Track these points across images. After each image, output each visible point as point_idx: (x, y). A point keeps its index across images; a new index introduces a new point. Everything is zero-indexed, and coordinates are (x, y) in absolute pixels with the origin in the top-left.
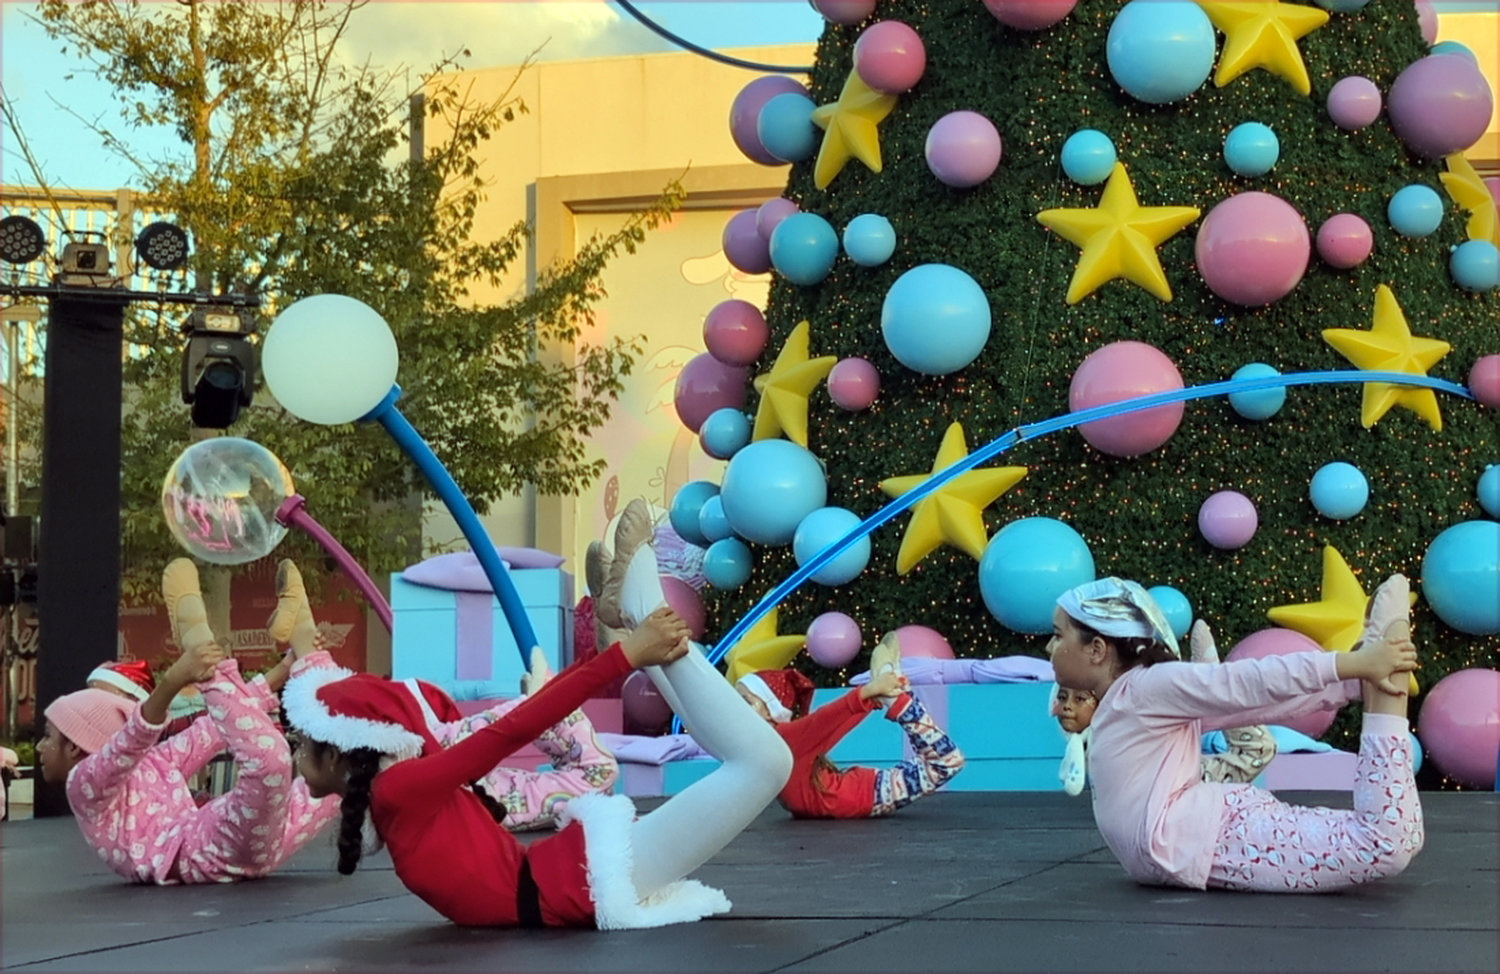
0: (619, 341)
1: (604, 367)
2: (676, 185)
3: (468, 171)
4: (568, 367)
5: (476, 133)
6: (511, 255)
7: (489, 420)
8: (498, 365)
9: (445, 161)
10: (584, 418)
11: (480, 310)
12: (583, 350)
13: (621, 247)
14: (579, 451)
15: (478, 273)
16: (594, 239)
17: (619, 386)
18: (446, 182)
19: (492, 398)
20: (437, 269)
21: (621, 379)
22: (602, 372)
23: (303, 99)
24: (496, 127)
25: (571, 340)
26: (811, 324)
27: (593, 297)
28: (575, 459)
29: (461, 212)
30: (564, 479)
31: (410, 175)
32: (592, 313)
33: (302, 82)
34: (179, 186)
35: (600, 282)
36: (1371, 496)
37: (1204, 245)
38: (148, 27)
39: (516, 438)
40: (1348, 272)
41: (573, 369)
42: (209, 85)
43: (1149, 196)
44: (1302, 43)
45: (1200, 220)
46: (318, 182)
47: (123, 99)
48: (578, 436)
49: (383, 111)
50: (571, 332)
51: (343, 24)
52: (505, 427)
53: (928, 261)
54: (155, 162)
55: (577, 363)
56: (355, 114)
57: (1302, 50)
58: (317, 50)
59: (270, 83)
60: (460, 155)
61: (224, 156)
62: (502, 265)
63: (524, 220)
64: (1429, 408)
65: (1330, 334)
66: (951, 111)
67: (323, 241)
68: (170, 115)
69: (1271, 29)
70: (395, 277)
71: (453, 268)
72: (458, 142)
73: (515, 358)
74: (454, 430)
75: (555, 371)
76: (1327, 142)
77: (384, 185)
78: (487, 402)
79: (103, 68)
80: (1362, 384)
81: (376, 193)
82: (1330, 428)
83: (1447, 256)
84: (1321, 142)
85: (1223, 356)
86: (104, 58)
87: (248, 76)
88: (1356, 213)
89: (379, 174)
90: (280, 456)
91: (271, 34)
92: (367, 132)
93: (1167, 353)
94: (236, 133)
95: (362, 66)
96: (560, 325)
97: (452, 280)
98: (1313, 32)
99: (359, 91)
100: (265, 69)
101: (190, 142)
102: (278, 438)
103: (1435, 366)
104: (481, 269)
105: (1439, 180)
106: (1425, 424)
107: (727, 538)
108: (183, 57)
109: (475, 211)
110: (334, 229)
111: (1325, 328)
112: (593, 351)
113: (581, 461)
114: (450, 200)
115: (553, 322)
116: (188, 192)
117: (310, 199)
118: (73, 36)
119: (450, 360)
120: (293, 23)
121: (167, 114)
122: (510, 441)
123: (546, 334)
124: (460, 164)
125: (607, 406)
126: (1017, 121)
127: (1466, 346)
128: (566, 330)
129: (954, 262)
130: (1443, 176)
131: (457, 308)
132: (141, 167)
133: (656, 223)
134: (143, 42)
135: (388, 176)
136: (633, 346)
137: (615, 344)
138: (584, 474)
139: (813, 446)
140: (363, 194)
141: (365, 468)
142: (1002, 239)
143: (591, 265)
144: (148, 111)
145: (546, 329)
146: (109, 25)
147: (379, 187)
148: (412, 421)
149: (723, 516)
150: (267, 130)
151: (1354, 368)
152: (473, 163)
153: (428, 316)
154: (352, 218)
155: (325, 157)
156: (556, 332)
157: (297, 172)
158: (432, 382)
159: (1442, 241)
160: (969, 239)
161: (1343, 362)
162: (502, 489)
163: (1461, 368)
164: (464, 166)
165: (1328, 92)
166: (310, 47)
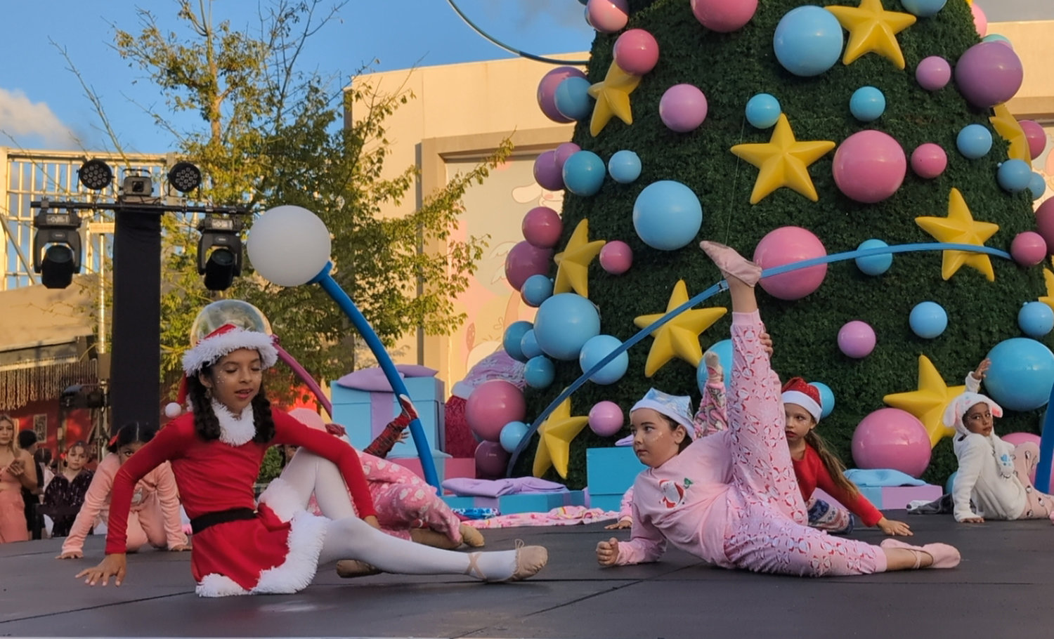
0: (473, 238)
1: (465, 255)
2: (508, 141)
3: (380, 134)
4: (442, 255)
5: (384, 111)
6: (406, 187)
7: (394, 289)
8: (399, 255)
9: (365, 129)
10: (452, 287)
11: (388, 221)
12: (452, 245)
13: (474, 180)
14: (450, 308)
15: (386, 198)
16: (457, 176)
17: (474, 267)
18: (365, 142)
19: (396, 276)
20: (361, 196)
21: (475, 262)
22: (463, 258)
23: (277, 93)
24: (396, 107)
25: (444, 239)
26: (589, 220)
27: (457, 212)
28: (448, 313)
29: (375, 161)
30: (441, 325)
31: (344, 138)
32: (457, 221)
33: (276, 82)
34: (202, 148)
35: (461, 201)
36: (949, 323)
37: (838, 166)
38: (181, 49)
39: (412, 301)
40: (932, 182)
41: (445, 257)
42: (219, 85)
43: (802, 134)
44: (899, 36)
45: (835, 149)
46: (287, 143)
47: (167, 95)
48: (450, 299)
49: (326, 99)
50: (444, 234)
51: (301, 46)
52: (404, 293)
53: (662, 179)
54: (187, 133)
55: (448, 253)
56: (309, 100)
57: (900, 42)
58: (285, 62)
59: (257, 83)
60: (374, 125)
61: (229, 129)
62: (401, 193)
63: (414, 164)
64: (986, 267)
65: (921, 220)
66: (676, 84)
67: (291, 180)
68: (195, 104)
69: (879, 28)
70: (334, 201)
71: (370, 195)
72: (373, 117)
73: (411, 250)
74: (373, 296)
75: (434, 258)
76: (916, 98)
77: (328, 145)
78: (393, 278)
79: (154, 75)
80: (942, 251)
81: (323, 149)
82: (922, 280)
83: (996, 170)
84: (912, 99)
85: (851, 235)
86: (156, 70)
87: (242, 79)
88: (936, 143)
89: (324, 138)
90: (265, 313)
91: (257, 53)
92: (317, 112)
93: (815, 233)
94: (237, 113)
95: (313, 72)
96: (437, 229)
97: (371, 202)
98: (906, 29)
99: (310, 87)
100: (253, 75)
101: (209, 121)
102: (264, 302)
103: (989, 240)
104: (388, 196)
105: (989, 122)
106: (983, 277)
107: (538, 355)
108: (203, 68)
109: (384, 159)
110: (297, 173)
111: (917, 216)
112: (457, 245)
113: (452, 314)
114: (369, 153)
115: (433, 228)
116: (207, 151)
117: (282, 154)
118: (136, 57)
119: (369, 252)
120: (270, 46)
121: (194, 104)
122: (407, 302)
123: (428, 235)
124: (374, 130)
125: (467, 279)
126: (717, 90)
127: (1008, 227)
128: (441, 232)
129: (678, 179)
130: (992, 119)
131: (373, 220)
132: (178, 136)
133: (495, 165)
134: (179, 60)
135: (330, 139)
136: (482, 242)
137: (471, 241)
138: (453, 322)
139: (592, 297)
140: (315, 150)
141: (318, 320)
142: (709, 164)
143: (456, 192)
144: (182, 101)
145: (428, 232)
146: (157, 50)
147: (325, 146)
148: (346, 290)
149: (536, 342)
150: (256, 112)
151: (937, 242)
152: (382, 130)
153: (356, 225)
154: (307, 165)
155: (291, 128)
156: (434, 234)
157: (273, 138)
158: (358, 266)
159: (992, 160)
160: (687, 164)
161: (929, 238)
162: (402, 331)
163: (1006, 241)
164: (377, 132)
165: (916, 67)
166: (281, 59)
